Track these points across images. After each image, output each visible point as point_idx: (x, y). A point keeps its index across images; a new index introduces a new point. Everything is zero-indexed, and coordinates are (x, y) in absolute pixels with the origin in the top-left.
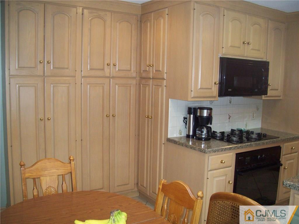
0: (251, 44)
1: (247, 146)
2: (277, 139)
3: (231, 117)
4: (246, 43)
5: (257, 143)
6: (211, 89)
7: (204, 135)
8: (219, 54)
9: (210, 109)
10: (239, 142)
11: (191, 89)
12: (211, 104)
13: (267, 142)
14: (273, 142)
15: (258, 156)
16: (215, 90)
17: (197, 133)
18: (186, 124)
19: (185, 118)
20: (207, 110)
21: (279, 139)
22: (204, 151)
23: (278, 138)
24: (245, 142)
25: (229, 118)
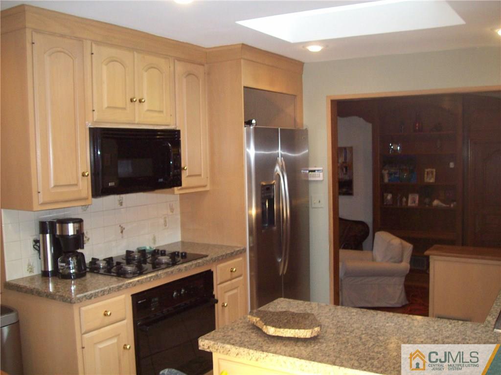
0: (144, 101)
1: (150, 279)
2: (205, 259)
3: (124, 229)
4: (136, 101)
5: (168, 272)
6: (76, 185)
7: (73, 269)
8: (87, 122)
9: (79, 221)
10: (137, 273)
11: (38, 188)
12: (85, 211)
13: (185, 267)
14: (198, 265)
15: (173, 293)
16: (85, 186)
17: (59, 267)
18: (39, 251)
19: (36, 242)
20: (74, 223)
21: (208, 258)
22: (69, 300)
23: (207, 256)
24: (148, 271)
25: (122, 232)
